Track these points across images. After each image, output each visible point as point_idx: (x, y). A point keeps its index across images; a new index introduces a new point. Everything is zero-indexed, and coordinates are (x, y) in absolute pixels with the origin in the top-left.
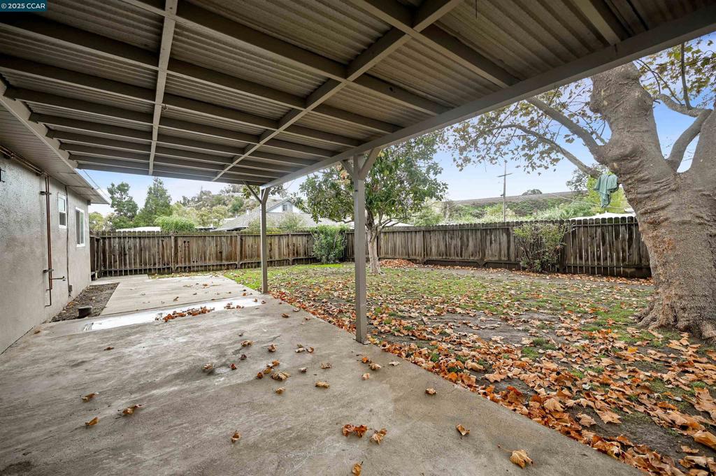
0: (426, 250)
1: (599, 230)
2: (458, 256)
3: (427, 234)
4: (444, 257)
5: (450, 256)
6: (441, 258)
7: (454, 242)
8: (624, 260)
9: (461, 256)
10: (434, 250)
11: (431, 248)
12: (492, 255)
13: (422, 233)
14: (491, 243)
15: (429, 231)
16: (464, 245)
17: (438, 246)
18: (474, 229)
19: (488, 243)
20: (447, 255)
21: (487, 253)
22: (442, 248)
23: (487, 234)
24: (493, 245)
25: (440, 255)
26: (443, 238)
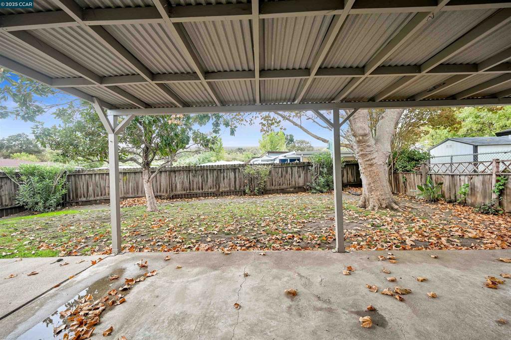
0: (172, 187)
1: (280, 169)
2: (199, 190)
3: (173, 174)
4: (188, 192)
5: (193, 190)
6: (185, 192)
7: (196, 180)
8: (290, 184)
9: (202, 189)
10: (179, 186)
11: (176, 185)
12: (225, 187)
13: (168, 173)
14: (224, 179)
15: (175, 172)
16: (205, 181)
17: (183, 183)
18: (212, 169)
19: (222, 179)
20: (190, 190)
21: (221, 186)
22: (187, 184)
23: (221, 173)
24: (225, 180)
25: (184, 190)
26: (187, 177)
